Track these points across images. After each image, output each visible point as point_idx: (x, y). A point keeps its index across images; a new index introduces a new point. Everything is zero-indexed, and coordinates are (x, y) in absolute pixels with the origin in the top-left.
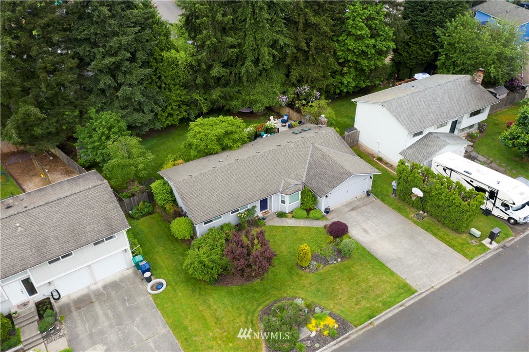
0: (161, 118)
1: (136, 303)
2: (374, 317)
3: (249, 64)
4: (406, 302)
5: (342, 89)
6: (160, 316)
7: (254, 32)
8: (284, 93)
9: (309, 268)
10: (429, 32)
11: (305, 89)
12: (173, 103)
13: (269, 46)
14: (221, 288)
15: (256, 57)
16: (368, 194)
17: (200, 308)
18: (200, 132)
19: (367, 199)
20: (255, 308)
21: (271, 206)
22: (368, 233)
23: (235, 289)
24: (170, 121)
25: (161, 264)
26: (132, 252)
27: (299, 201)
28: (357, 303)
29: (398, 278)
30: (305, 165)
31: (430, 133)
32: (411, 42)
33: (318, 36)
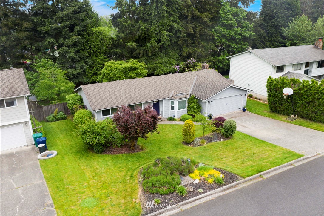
0: (88, 75)
1: (23, 165)
2: (263, 171)
3: (153, 42)
4: (295, 163)
5: (219, 65)
6: (41, 173)
7: (158, 22)
8: (178, 65)
9: (193, 143)
10: (277, 33)
11: (192, 60)
12: (98, 65)
13: (167, 31)
14: (107, 155)
15: (158, 39)
16: (244, 110)
17: (82, 167)
18: (111, 66)
19: (244, 113)
20: (137, 167)
21: (162, 112)
22: (247, 128)
23: (120, 156)
24: (94, 78)
25: (59, 143)
26: (33, 130)
27: (186, 109)
28: (243, 162)
29: (281, 149)
30: (192, 85)
31: (289, 72)
32: (265, 40)
33: (201, 26)
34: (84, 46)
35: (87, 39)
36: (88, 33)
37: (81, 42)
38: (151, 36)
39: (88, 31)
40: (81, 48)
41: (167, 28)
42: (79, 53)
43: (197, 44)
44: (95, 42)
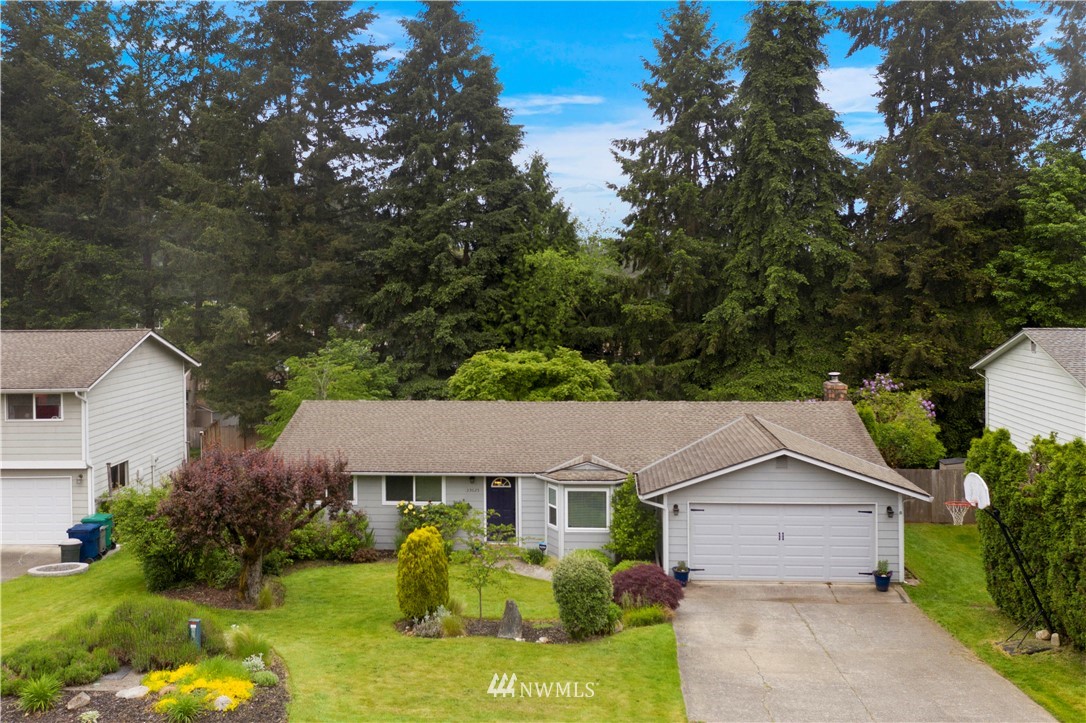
15: (758, 295)
19: (871, 595)
27: (608, 529)
33: (935, 247)
34: (497, 311)
35: (510, 290)
36: (516, 271)
37: (490, 297)
38: (731, 285)
39: (515, 265)
40: (485, 317)
41: (786, 255)
42: (481, 331)
43: (918, 320)
44: (531, 299)
